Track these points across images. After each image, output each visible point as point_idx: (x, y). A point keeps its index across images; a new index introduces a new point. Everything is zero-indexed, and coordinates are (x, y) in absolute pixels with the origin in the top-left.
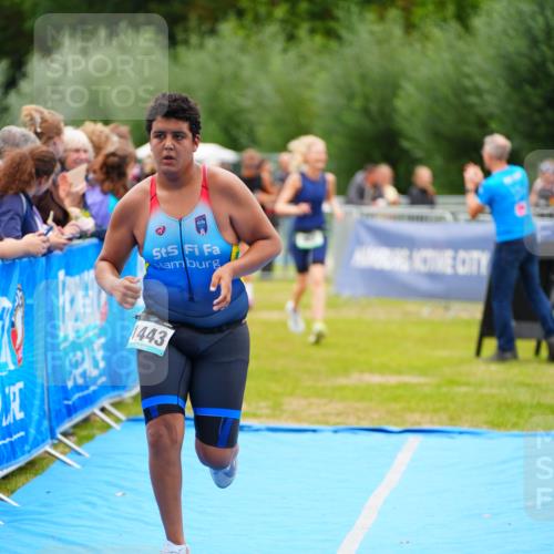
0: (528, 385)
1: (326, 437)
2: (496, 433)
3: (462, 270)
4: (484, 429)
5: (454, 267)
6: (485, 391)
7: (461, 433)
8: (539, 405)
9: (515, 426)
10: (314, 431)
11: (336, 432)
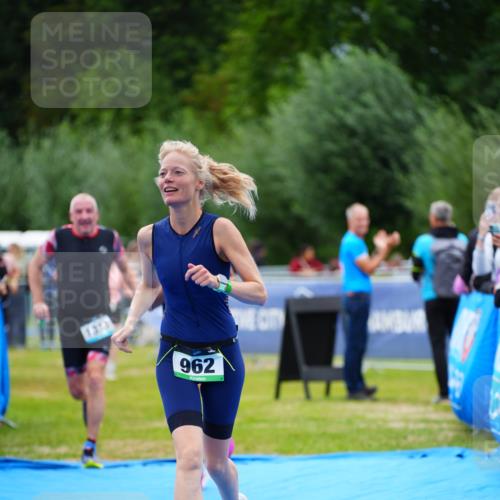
0: (315, 420)
1: (137, 469)
2: (284, 457)
3: (263, 326)
4: (274, 456)
5: (256, 323)
6: (280, 425)
7: (253, 460)
8: (324, 434)
9: (300, 452)
10: (126, 466)
11: (145, 464)
